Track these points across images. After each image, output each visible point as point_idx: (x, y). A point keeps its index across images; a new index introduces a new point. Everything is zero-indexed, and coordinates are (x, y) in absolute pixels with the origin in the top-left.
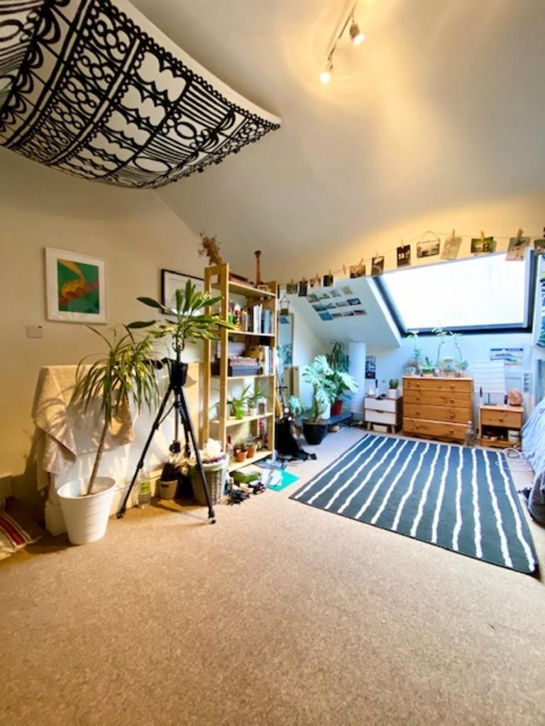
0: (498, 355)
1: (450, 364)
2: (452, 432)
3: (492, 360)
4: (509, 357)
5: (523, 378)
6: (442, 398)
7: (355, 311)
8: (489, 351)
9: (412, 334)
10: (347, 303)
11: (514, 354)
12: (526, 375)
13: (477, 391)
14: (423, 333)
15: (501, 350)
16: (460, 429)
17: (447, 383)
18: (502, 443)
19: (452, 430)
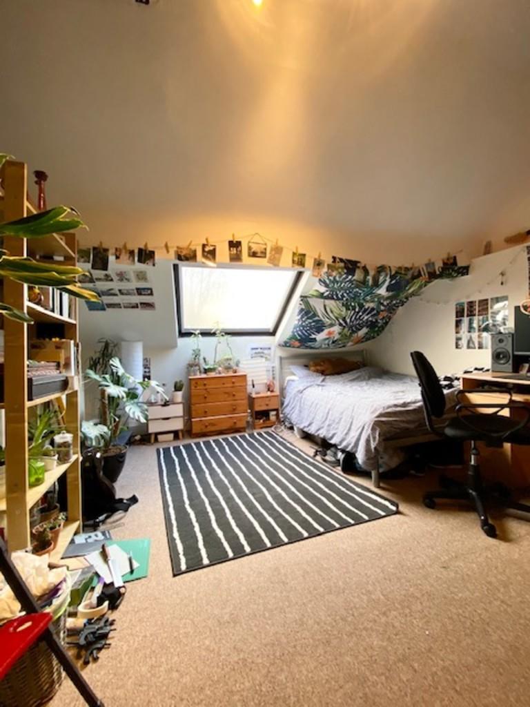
0: (256, 353)
1: (229, 362)
2: (235, 423)
3: (252, 357)
4: (262, 355)
5: (271, 370)
6: (226, 393)
7: (141, 304)
8: (249, 349)
9: (195, 334)
10: (135, 291)
11: (266, 352)
12: (273, 367)
13: (250, 383)
14: (205, 334)
15: (257, 349)
16: (240, 419)
17: (229, 379)
18: (268, 423)
19: (235, 421)
